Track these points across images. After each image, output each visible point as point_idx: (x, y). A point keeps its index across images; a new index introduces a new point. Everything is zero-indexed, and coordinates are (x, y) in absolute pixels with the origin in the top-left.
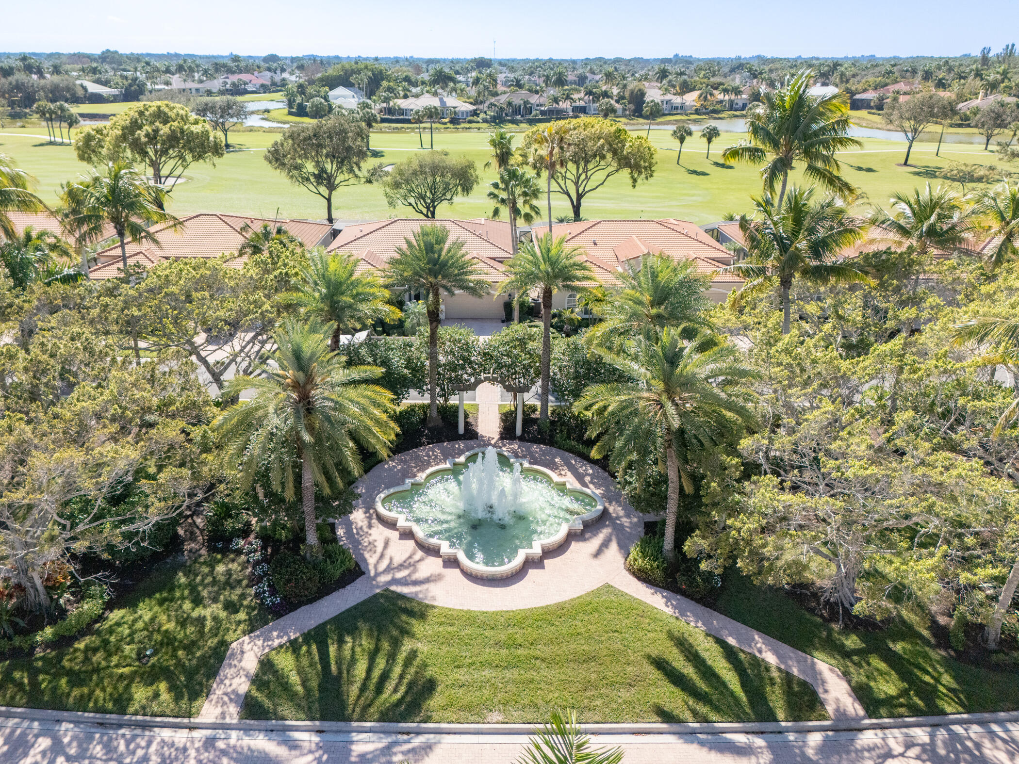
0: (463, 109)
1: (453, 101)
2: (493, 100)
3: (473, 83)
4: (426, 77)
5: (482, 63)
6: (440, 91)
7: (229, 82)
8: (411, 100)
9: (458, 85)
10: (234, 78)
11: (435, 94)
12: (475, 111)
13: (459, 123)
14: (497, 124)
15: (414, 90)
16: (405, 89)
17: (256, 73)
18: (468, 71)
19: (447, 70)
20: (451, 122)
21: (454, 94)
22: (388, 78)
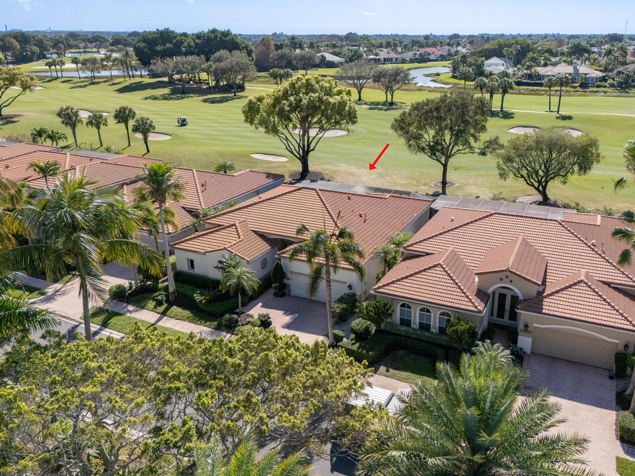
0: (593, 75)
1: (584, 69)
2: (621, 69)
3: (605, 54)
4: (565, 49)
5: (614, 38)
6: (575, 61)
7: (418, 53)
8: (549, 68)
9: (592, 56)
10: (422, 51)
11: (570, 63)
12: (603, 77)
13: (587, 87)
14: (622, 88)
15: (553, 60)
16: (546, 59)
17: (438, 47)
18: (602, 44)
19: (584, 44)
20: (582, 86)
21: (587, 62)
22: (533, 50)
